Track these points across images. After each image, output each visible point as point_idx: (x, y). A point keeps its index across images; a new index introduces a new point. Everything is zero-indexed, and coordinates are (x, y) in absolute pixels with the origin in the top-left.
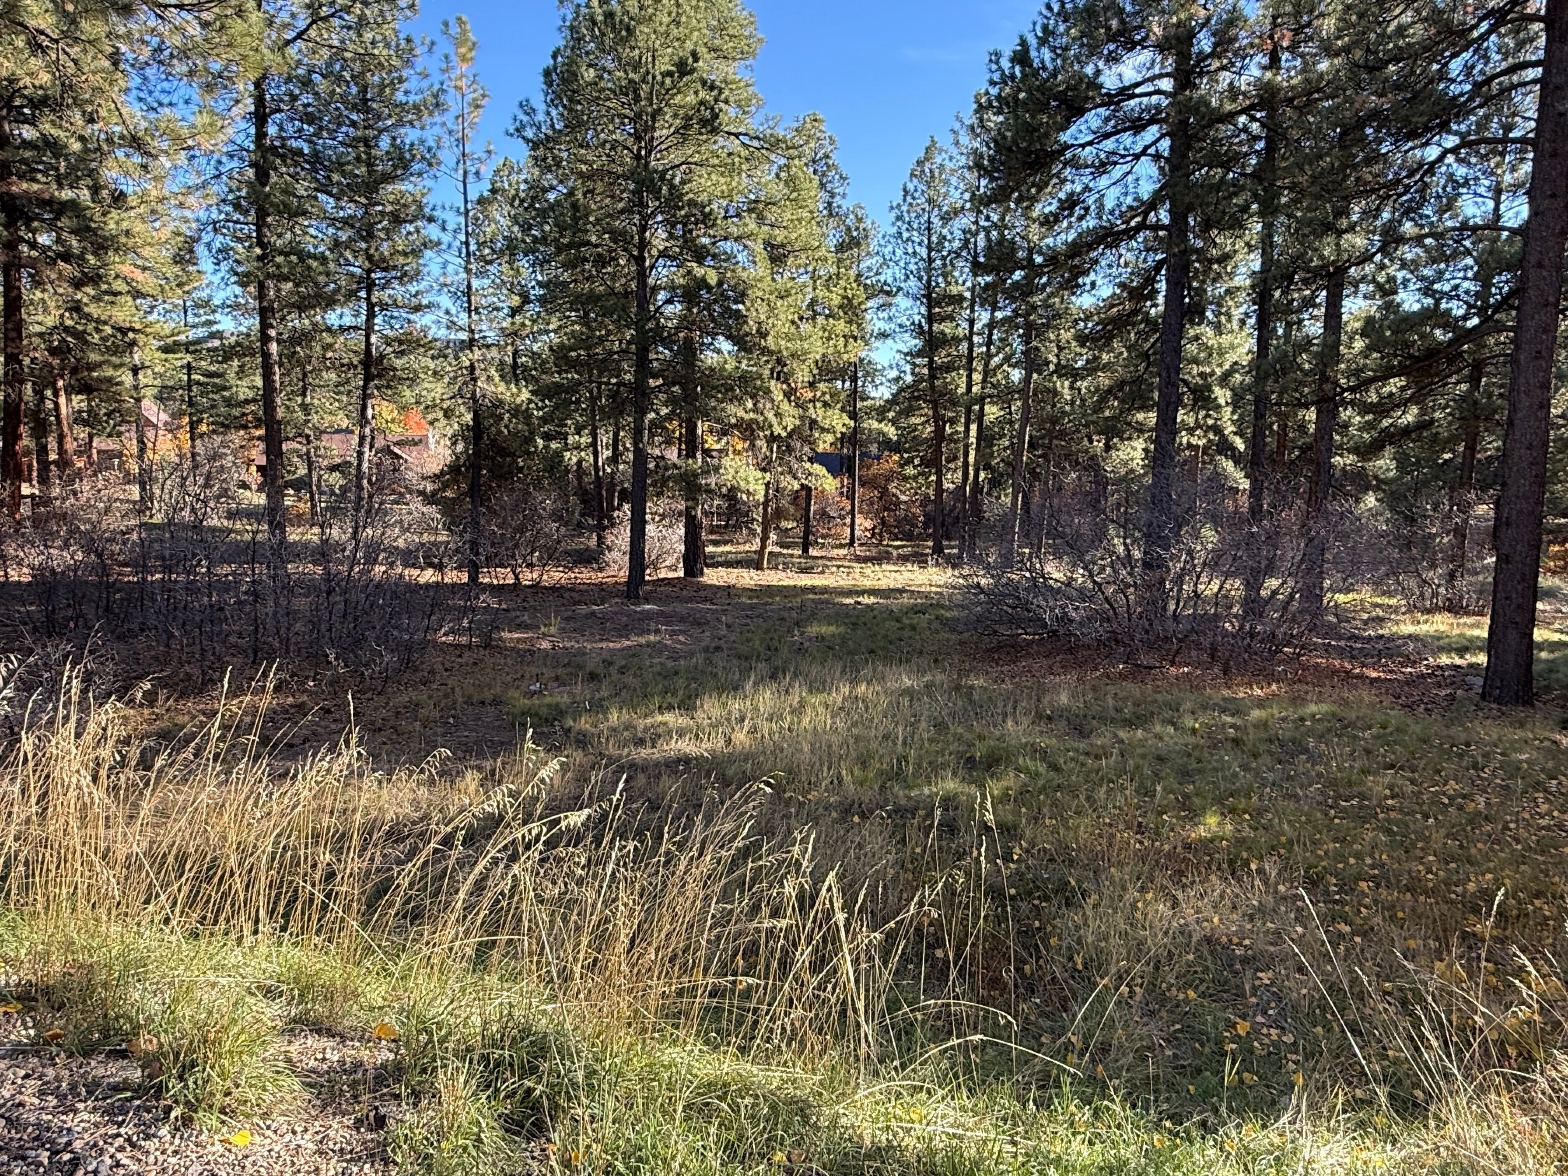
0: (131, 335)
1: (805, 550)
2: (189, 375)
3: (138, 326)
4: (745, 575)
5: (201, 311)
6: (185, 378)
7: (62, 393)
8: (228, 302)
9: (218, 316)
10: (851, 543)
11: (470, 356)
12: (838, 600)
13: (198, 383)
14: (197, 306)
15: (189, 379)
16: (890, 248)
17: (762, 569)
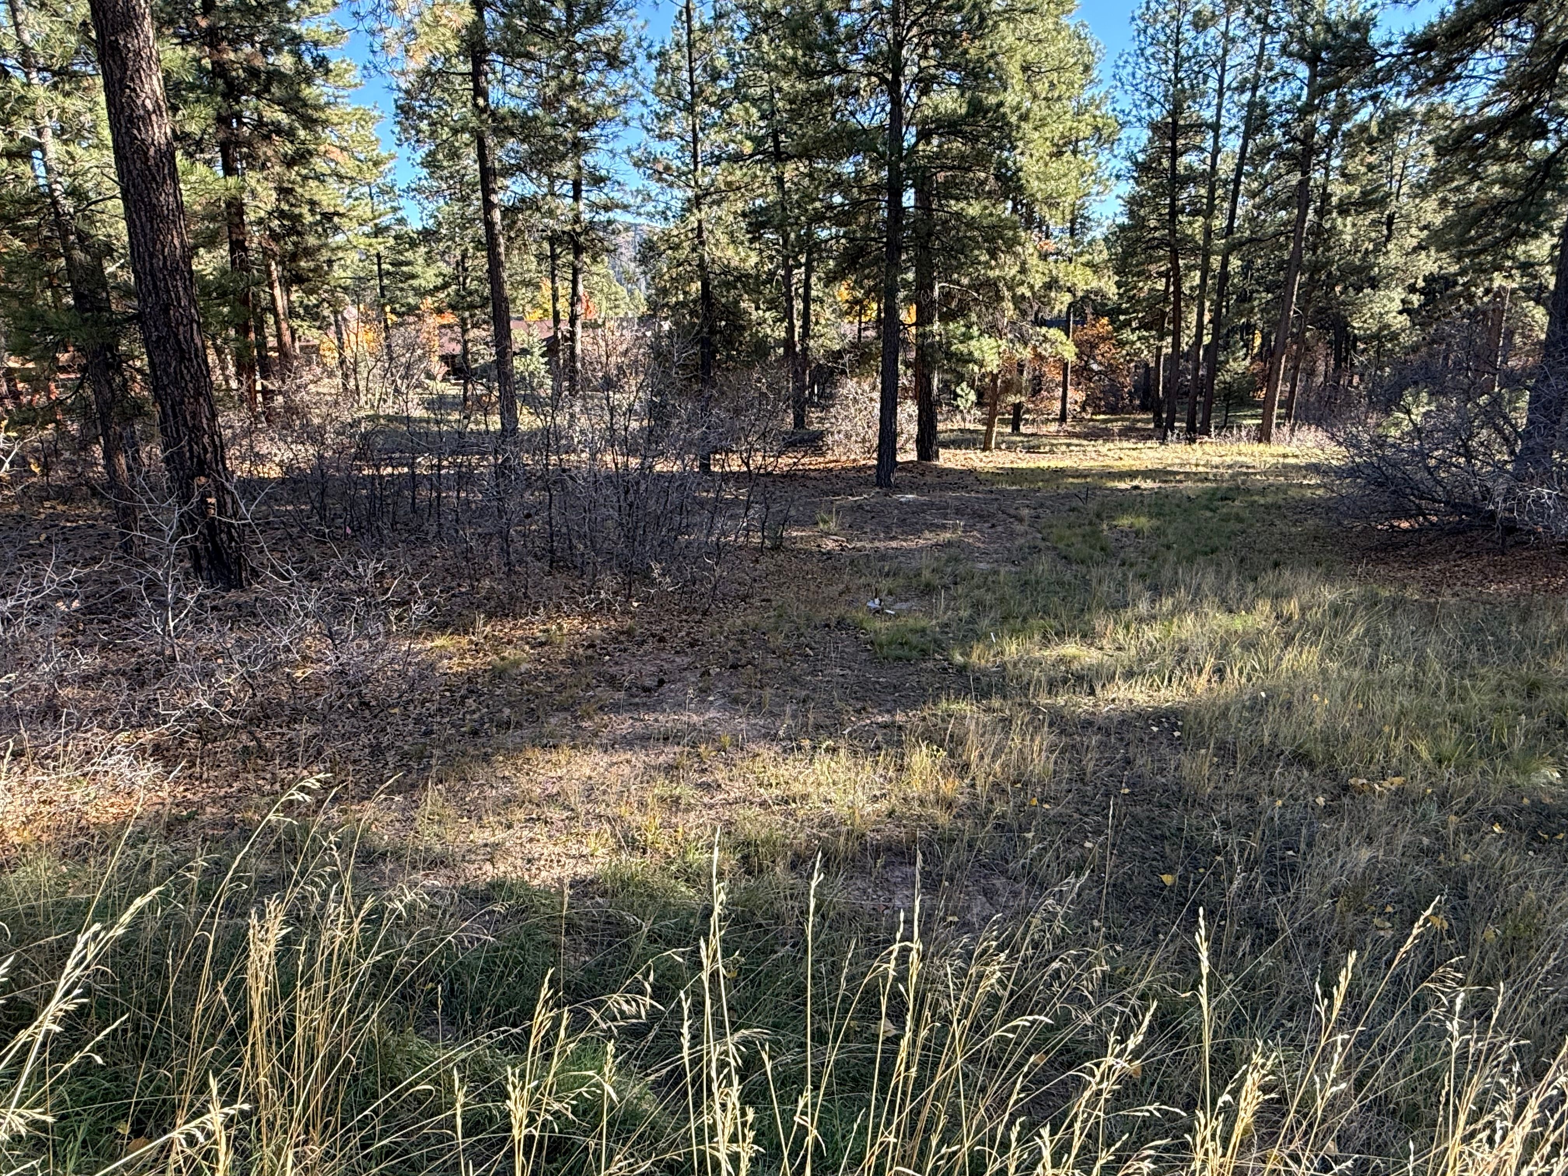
0: (336, 219)
1: (1016, 429)
2: (379, 265)
3: (341, 210)
4: (972, 456)
5: (386, 197)
6: (376, 268)
7: (277, 284)
8: (413, 186)
9: (403, 202)
10: (1063, 418)
11: (698, 215)
12: (1110, 484)
13: (388, 273)
14: (382, 192)
15: (380, 269)
16: (1129, 69)
17: (990, 449)
